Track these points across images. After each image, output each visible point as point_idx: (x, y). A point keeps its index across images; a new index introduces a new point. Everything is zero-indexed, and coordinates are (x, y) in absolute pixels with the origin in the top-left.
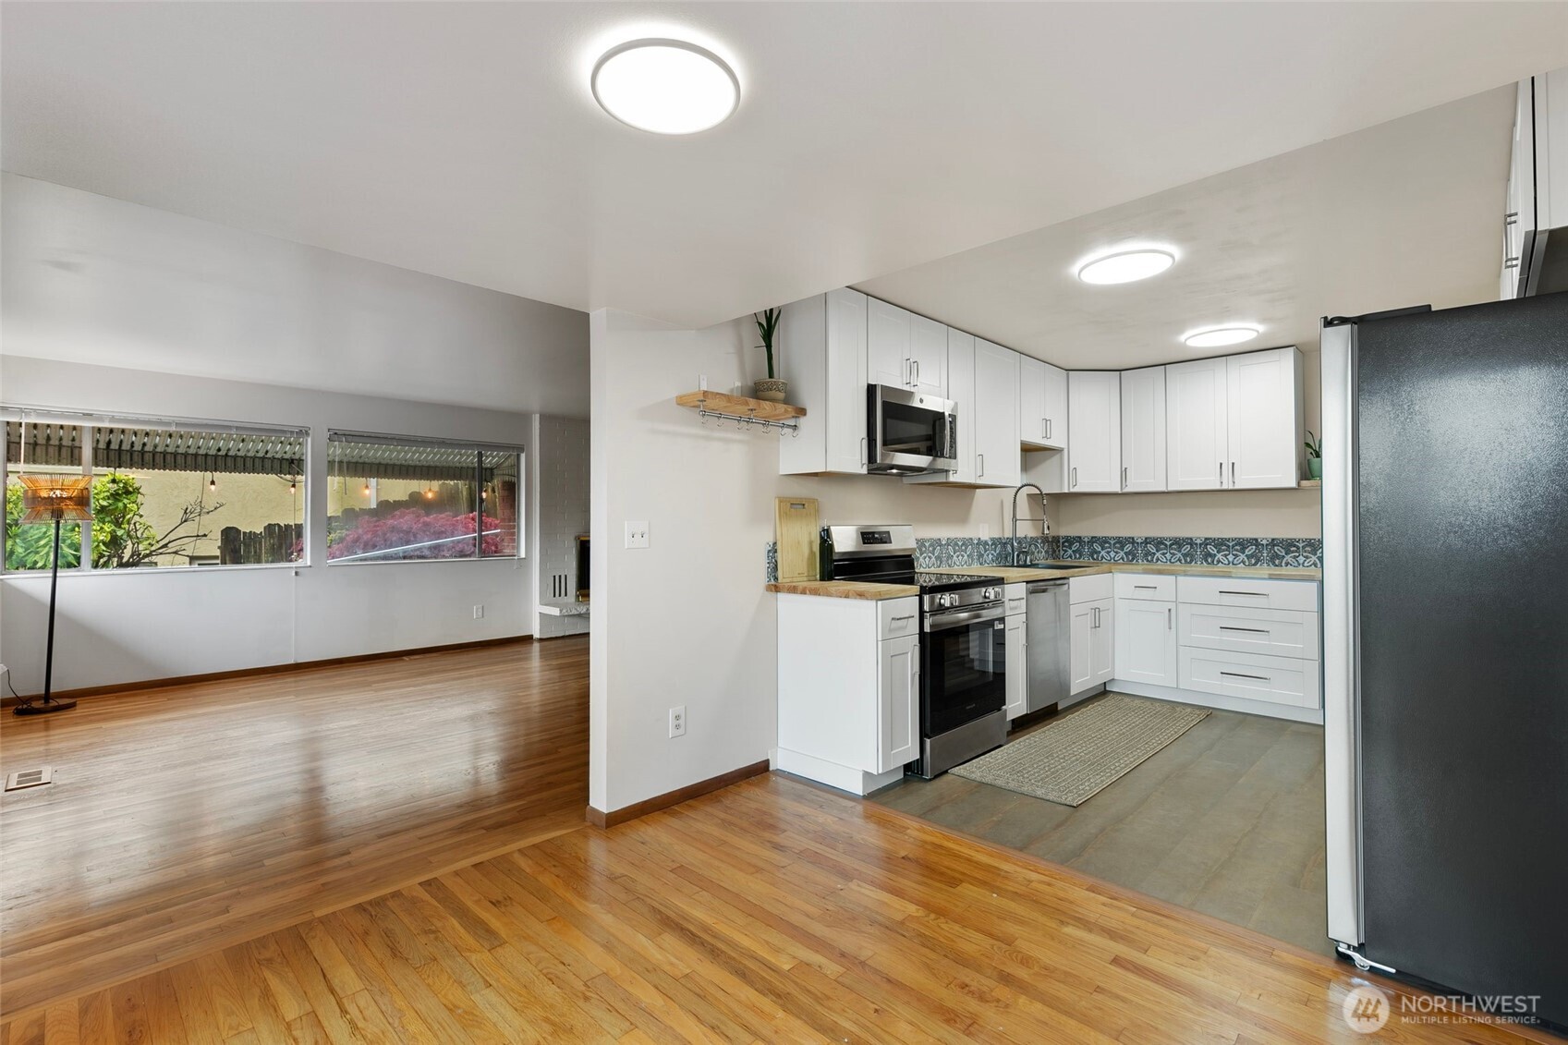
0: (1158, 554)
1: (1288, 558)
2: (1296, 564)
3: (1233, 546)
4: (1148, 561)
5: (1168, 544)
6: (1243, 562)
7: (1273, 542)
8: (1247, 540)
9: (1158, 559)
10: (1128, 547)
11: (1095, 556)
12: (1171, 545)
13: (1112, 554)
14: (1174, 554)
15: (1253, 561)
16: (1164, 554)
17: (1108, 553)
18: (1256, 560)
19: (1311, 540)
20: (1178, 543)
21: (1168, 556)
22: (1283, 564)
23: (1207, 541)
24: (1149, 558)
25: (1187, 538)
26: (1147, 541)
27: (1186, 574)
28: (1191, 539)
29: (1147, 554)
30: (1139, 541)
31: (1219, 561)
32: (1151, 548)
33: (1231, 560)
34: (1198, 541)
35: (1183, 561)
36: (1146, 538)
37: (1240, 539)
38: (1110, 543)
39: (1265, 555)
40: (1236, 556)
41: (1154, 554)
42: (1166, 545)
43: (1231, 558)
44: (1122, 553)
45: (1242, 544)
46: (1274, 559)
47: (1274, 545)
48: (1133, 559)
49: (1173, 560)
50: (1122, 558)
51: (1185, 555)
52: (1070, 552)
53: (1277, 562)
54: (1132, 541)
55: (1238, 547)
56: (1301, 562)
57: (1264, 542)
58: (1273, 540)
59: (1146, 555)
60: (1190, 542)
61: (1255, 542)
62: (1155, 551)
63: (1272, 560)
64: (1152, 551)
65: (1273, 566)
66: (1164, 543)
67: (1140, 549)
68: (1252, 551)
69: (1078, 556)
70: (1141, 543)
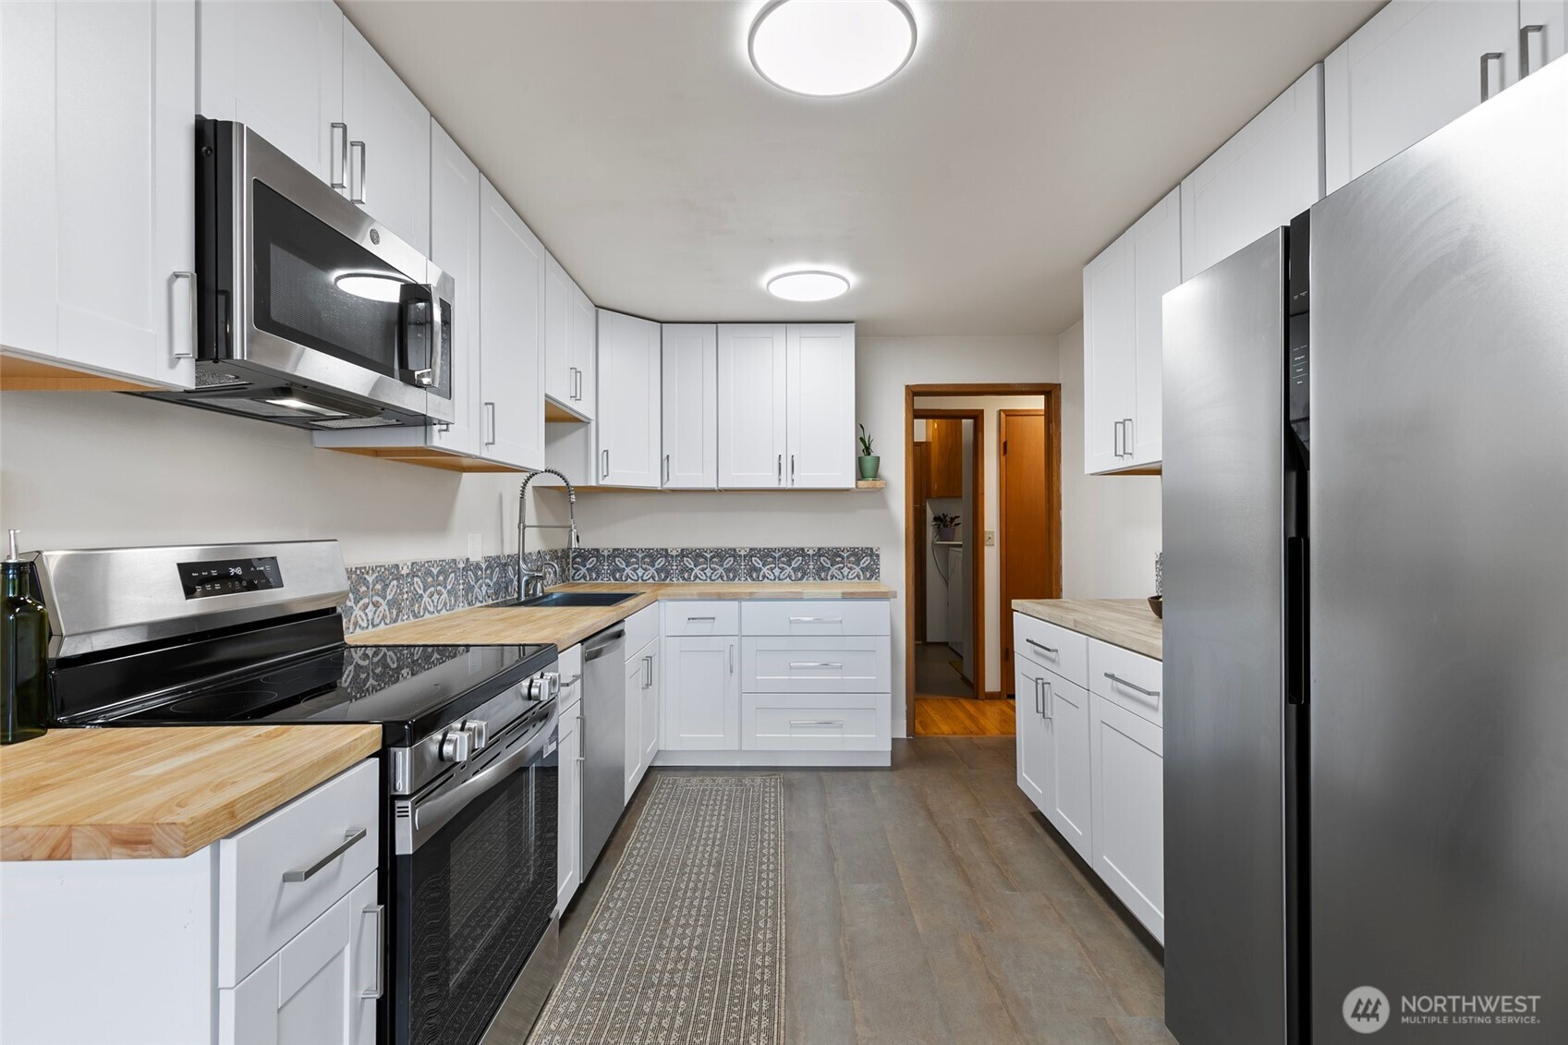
0: (697, 570)
1: (833, 570)
2: (841, 577)
3: (780, 558)
4: (684, 579)
5: (708, 556)
6: (790, 577)
7: (820, 552)
8: (794, 550)
9: (696, 577)
10: (660, 562)
11: (618, 575)
12: (712, 557)
13: (640, 572)
14: (714, 570)
15: (800, 575)
16: (703, 570)
17: (635, 570)
18: (802, 573)
19: (854, 548)
20: (720, 555)
21: (708, 571)
22: (829, 577)
23: (753, 552)
24: (686, 576)
25: (730, 549)
26: (684, 553)
27: (752, 597)
28: (735, 550)
29: (685, 569)
30: (674, 553)
32: (689, 562)
33: (777, 574)
34: (743, 553)
35: (725, 578)
36: (682, 550)
37: (786, 549)
38: (637, 558)
39: (811, 567)
40: (782, 569)
41: (692, 569)
42: (706, 558)
43: (777, 571)
44: (652, 570)
45: (789, 554)
46: (821, 572)
47: (820, 556)
48: (666, 577)
49: (713, 578)
50: (653, 577)
51: (728, 570)
52: (584, 570)
53: (823, 575)
54: (665, 553)
55: (784, 559)
56: (845, 574)
57: (811, 552)
58: (819, 549)
59: (682, 571)
60: (733, 553)
61: (801, 552)
62: (692, 566)
63: (818, 573)
64: (690, 566)
65: (819, 580)
66: (703, 556)
67: (675, 564)
68: (799, 563)
69: (594, 576)
70: (677, 556)
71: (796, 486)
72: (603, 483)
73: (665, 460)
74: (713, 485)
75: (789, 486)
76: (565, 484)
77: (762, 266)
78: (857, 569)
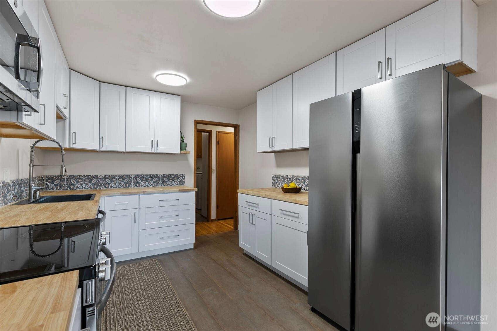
1: (169, 182)
2: (171, 185)
3: (148, 178)
4: (106, 187)
5: (117, 178)
6: (152, 185)
7: (164, 176)
8: (154, 175)
9: (111, 186)
10: (94, 181)
11: (72, 187)
12: (119, 179)
13: (84, 185)
14: (120, 183)
15: (156, 184)
16: (115, 183)
17: (81, 184)
18: (157, 183)
19: (176, 174)
20: (122, 177)
21: (117, 184)
22: (167, 185)
23: (137, 176)
24: (107, 186)
25: (127, 175)
26: (106, 177)
27: (144, 193)
28: (129, 175)
30: (101, 177)
31: (142, 185)
32: (108, 181)
33: (147, 184)
34: (133, 177)
35: (125, 187)
37: (151, 175)
38: (82, 179)
39: (160, 181)
40: (149, 182)
41: (110, 184)
42: (116, 179)
43: (147, 183)
44: (90, 184)
45: (152, 177)
46: (164, 183)
47: (164, 177)
48: (97, 187)
49: (119, 187)
50: (90, 187)
51: (126, 184)
52: (53, 185)
53: (165, 184)
54: (97, 177)
55: (150, 179)
56: (173, 183)
57: (160, 176)
58: (163, 175)
59: (105, 184)
60: (129, 177)
61: (157, 176)
62: (110, 182)
63: (163, 183)
64: (109, 182)
65: (163, 186)
66: (115, 178)
67: (101, 181)
68: (156, 180)
69: (59, 188)
70: (102, 178)
71: (159, 151)
72: (72, 146)
73: (101, 139)
74: (124, 150)
75: (156, 152)
76: (59, 147)
77: (155, 69)
78: (177, 182)
